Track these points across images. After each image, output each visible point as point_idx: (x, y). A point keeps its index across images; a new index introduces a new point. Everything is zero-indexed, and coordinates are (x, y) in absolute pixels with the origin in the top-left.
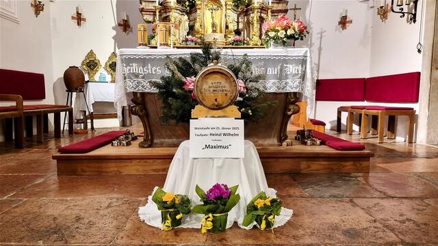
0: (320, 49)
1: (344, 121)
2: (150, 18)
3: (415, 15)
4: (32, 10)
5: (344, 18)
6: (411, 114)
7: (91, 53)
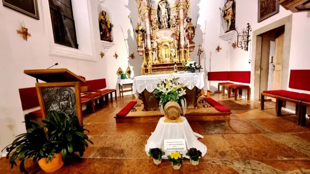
0: (210, 60)
1: (221, 89)
2: (142, 54)
3: (247, 48)
4: (100, 56)
5: (218, 47)
6: (248, 88)
7: (120, 68)
